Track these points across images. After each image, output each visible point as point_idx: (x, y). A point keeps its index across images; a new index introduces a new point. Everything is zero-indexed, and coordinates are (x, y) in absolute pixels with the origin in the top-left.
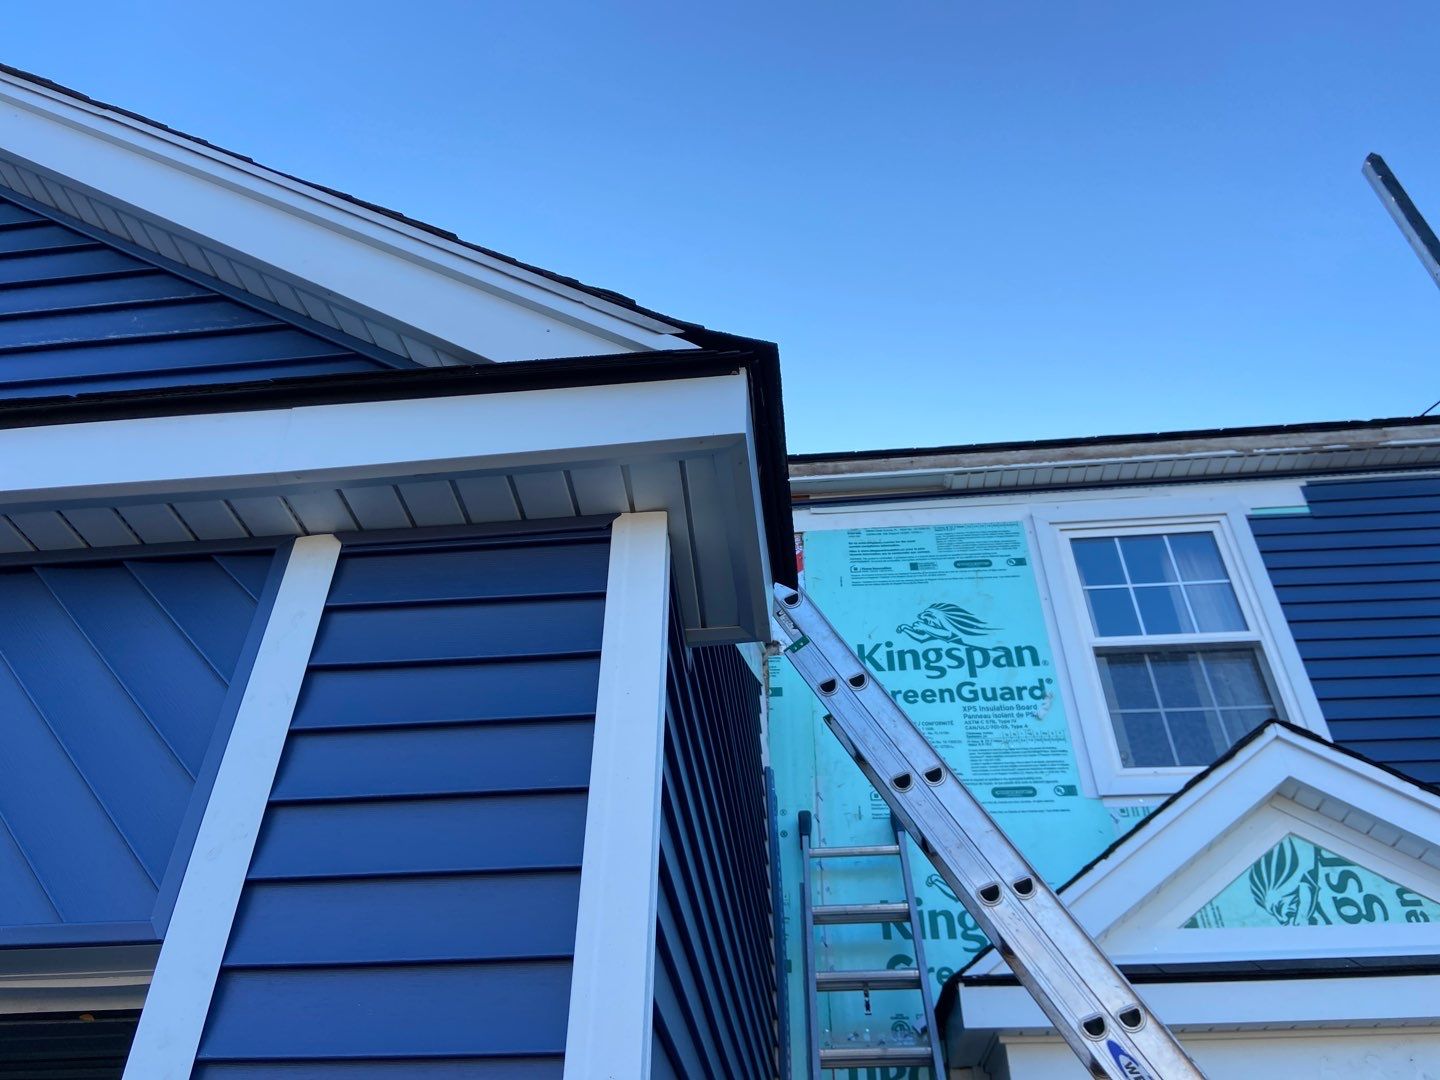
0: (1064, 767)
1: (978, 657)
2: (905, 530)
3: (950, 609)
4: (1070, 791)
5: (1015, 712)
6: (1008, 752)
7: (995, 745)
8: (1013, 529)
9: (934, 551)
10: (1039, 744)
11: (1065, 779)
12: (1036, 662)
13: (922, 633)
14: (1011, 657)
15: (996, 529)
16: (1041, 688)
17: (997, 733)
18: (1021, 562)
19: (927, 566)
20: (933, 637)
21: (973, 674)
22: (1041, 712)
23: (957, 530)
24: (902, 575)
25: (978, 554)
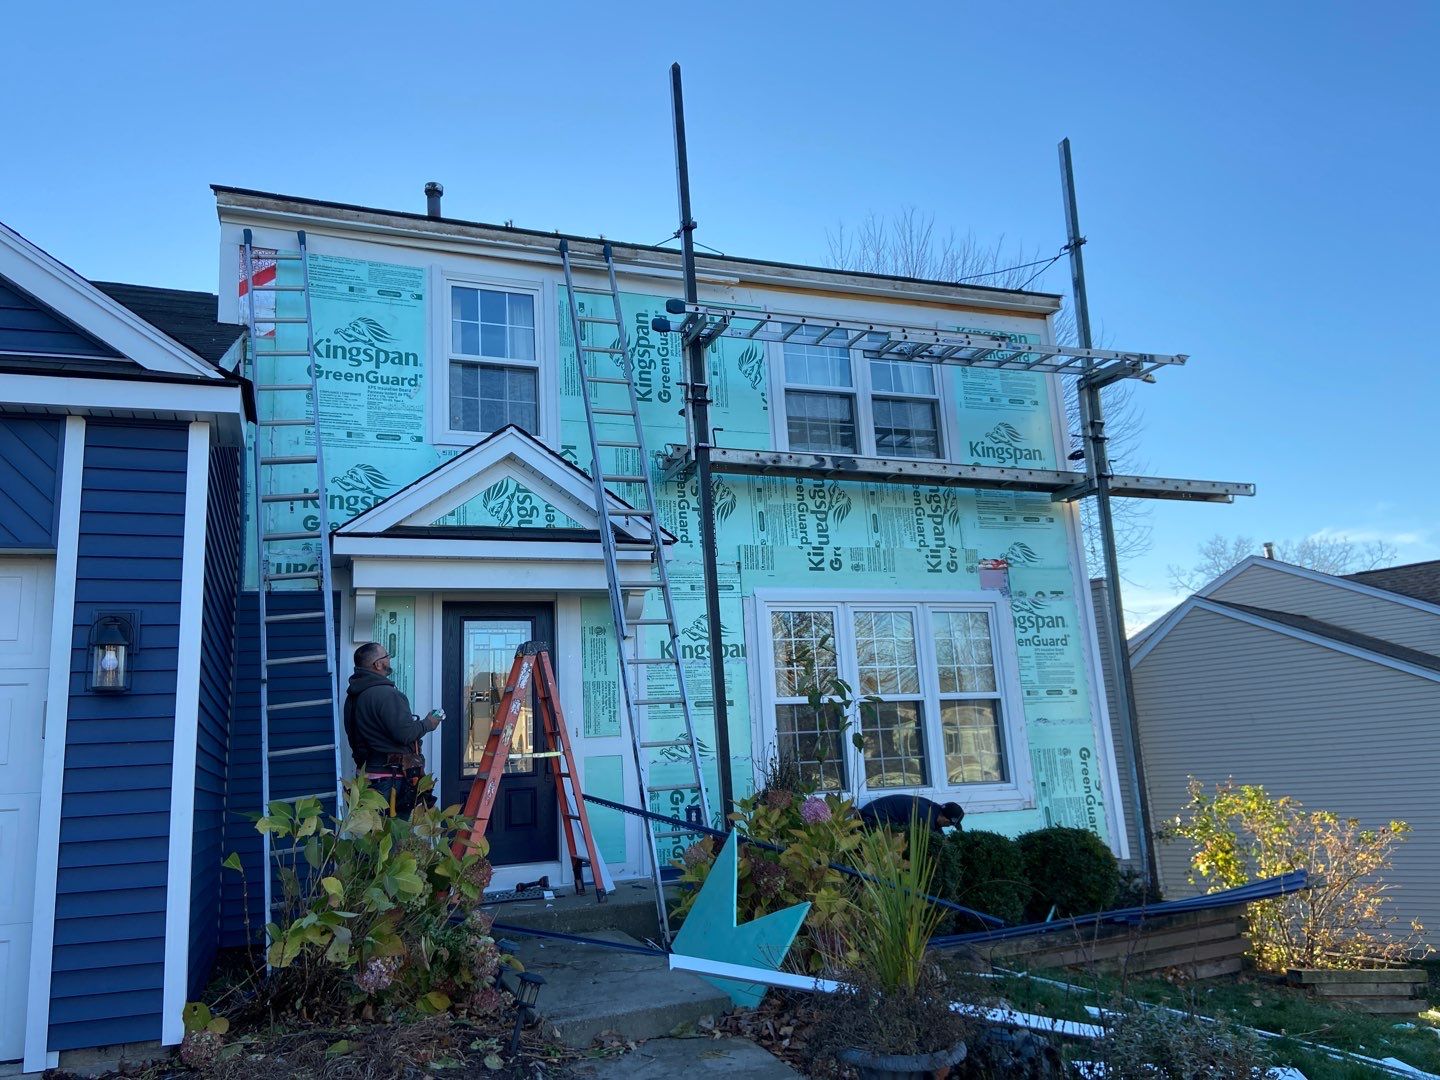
0: (419, 425)
1: (382, 356)
2: (349, 261)
3: (370, 322)
4: (419, 439)
5: (398, 392)
6: (391, 415)
7: (383, 410)
8: (418, 273)
9: (366, 281)
10: (408, 412)
11: (418, 433)
12: (415, 364)
13: (350, 336)
14: (401, 359)
15: (408, 271)
16: (416, 380)
17: (385, 404)
18: (419, 297)
19: (360, 290)
20: (356, 340)
21: (377, 367)
22: (412, 394)
23: (383, 268)
24: (342, 294)
25: (393, 288)
